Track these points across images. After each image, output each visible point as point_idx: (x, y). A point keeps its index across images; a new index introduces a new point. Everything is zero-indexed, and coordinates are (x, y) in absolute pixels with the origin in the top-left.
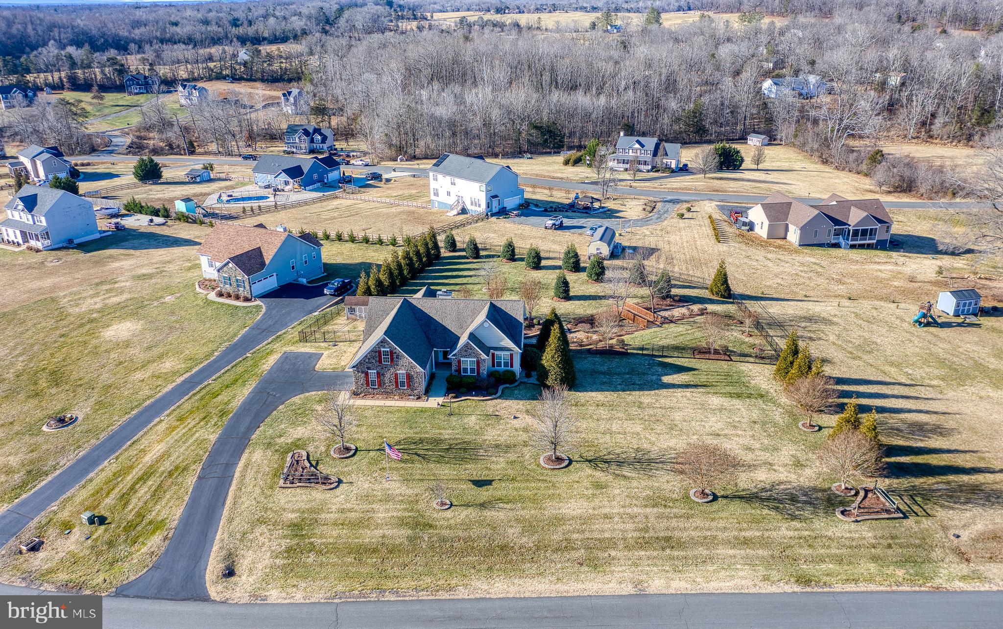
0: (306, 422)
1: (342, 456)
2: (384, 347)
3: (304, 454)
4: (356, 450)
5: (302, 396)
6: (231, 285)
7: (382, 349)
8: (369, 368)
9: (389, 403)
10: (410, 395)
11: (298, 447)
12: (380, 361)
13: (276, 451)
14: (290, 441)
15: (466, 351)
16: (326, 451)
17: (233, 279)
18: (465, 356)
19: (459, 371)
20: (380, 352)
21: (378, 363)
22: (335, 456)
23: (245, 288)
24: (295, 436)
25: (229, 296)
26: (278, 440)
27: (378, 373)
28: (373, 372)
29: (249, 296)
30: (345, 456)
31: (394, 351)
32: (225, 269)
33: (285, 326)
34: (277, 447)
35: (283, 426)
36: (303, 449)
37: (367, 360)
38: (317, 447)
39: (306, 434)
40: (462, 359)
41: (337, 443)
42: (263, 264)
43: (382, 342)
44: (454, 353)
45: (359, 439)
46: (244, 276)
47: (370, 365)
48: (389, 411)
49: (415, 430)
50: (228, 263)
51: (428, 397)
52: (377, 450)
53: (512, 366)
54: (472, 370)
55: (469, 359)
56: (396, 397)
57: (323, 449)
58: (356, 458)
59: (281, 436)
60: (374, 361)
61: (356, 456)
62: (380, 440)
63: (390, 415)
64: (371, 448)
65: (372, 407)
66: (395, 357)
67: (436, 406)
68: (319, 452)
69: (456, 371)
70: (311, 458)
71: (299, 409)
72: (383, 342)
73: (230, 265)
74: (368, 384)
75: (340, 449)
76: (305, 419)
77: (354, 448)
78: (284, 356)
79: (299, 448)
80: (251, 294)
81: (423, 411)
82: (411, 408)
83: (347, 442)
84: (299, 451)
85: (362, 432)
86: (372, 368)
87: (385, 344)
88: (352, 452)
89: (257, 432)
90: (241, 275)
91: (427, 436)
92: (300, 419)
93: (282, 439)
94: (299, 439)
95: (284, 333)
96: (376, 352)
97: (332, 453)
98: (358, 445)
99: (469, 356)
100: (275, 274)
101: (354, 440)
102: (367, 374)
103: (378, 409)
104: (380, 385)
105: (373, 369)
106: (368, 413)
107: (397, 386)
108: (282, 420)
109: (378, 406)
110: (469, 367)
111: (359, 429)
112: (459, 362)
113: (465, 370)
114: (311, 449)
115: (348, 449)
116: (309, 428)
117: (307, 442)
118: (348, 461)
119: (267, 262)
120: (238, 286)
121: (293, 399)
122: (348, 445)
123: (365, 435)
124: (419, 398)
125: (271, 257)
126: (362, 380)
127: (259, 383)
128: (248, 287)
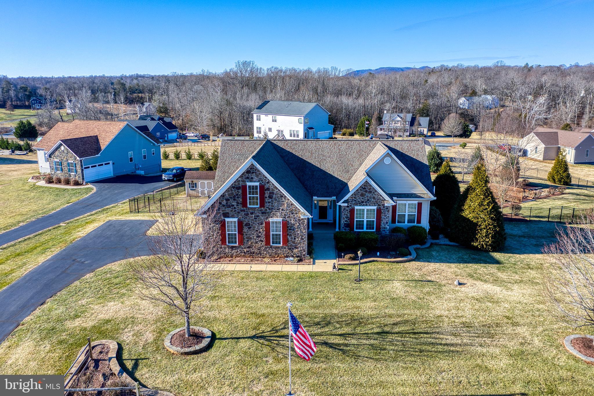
0: (124, 294)
1: (187, 350)
2: (251, 180)
3: (113, 346)
4: (213, 337)
5: (123, 262)
6: (62, 170)
7: (248, 184)
8: (226, 215)
9: (256, 267)
10: (287, 257)
11: (103, 334)
12: (244, 204)
13: (61, 342)
14: (89, 324)
15: (362, 195)
16: (156, 340)
17: (65, 164)
18: (361, 203)
19: (350, 225)
20: (244, 188)
21: (240, 206)
22: (173, 349)
23: (76, 172)
24: (101, 316)
25: (59, 181)
26: (69, 324)
27: (240, 224)
28: (232, 221)
29: (80, 181)
30: (192, 349)
31: (266, 186)
32: (57, 153)
33: (116, 201)
34: (64, 336)
35: (84, 302)
36: (112, 338)
37: (224, 202)
38: (138, 334)
39: (122, 312)
40: (356, 207)
41: (176, 326)
42: (98, 149)
43: (248, 172)
44: (346, 198)
45: (215, 319)
46: (75, 159)
47: (228, 210)
48: (260, 277)
49: (312, 303)
50: (61, 145)
51: (314, 260)
52: (252, 338)
53: (419, 221)
54: (370, 225)
55: (366, 208)
56: (266, 260)
57: (150, 337)
58: (214, 353)
59: (76, 316)
60: (234, 203)
61: (213, 350)
62: (255, 321)
63: (261, 283)
64: (240, 334)
65: (232, 273)
66: (267, 195)
67: (330, 269)
68: (141, 344)
69: (347, 225)
70: (125, 356)
71: (116, 278)
72: (251, 171)
73: (62, 148)
74: (223, 241)
75: (183, 336)
76: (124, 291)
77: (209, 334)
78: (108, 224)
79: (105, 337)
80: (83, 179)
81: (313, 276)
82: (294, 273)
83: (195, 324)
84: (104, 341)
85: (219, 308)
86: (231, 214)
87: (254, 176)
88: (205, 342)
89: (37, 312)
90: (73, 158)
91: (335, 311)
92: (115, 291)
93: (77, 322)
94: (108, 321)
95: (112, 207)
96: (238, 188)
97: (167, 343)
98: (216, 330)
99: (366, 203)
100: (111, 162)
101: (208, 321)
102: (223, 225)
103: (241, 275)
104: (241, 242)
105: (233, 217)
106: (227, 281)
107: (268, 243)
108: (86, 292)
109: (242, 272)
110: (365, 220)
111: (214, 303)
112: (352, 211)
113: (360, 225)
114: (127, 337)
115: (197, 337)
116: (127, 303)
117: (122, 326)
118: (199, 359)
119: (103, 147)
120: (70, 170)
121: (109, 266)
122: (196, 328)
123: (226, 311)
124: (300, 260)
125: (107, 143)
126: (216, 236)
127: (64, 250)
128: (79, 171)
